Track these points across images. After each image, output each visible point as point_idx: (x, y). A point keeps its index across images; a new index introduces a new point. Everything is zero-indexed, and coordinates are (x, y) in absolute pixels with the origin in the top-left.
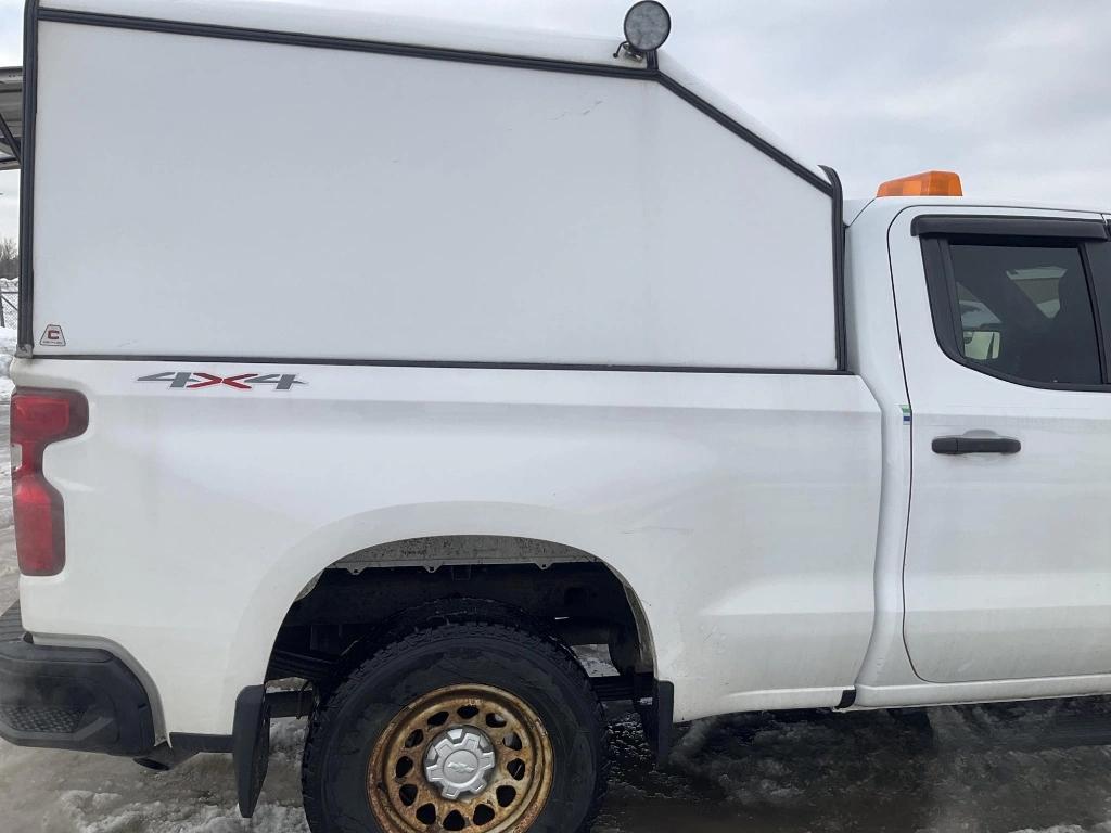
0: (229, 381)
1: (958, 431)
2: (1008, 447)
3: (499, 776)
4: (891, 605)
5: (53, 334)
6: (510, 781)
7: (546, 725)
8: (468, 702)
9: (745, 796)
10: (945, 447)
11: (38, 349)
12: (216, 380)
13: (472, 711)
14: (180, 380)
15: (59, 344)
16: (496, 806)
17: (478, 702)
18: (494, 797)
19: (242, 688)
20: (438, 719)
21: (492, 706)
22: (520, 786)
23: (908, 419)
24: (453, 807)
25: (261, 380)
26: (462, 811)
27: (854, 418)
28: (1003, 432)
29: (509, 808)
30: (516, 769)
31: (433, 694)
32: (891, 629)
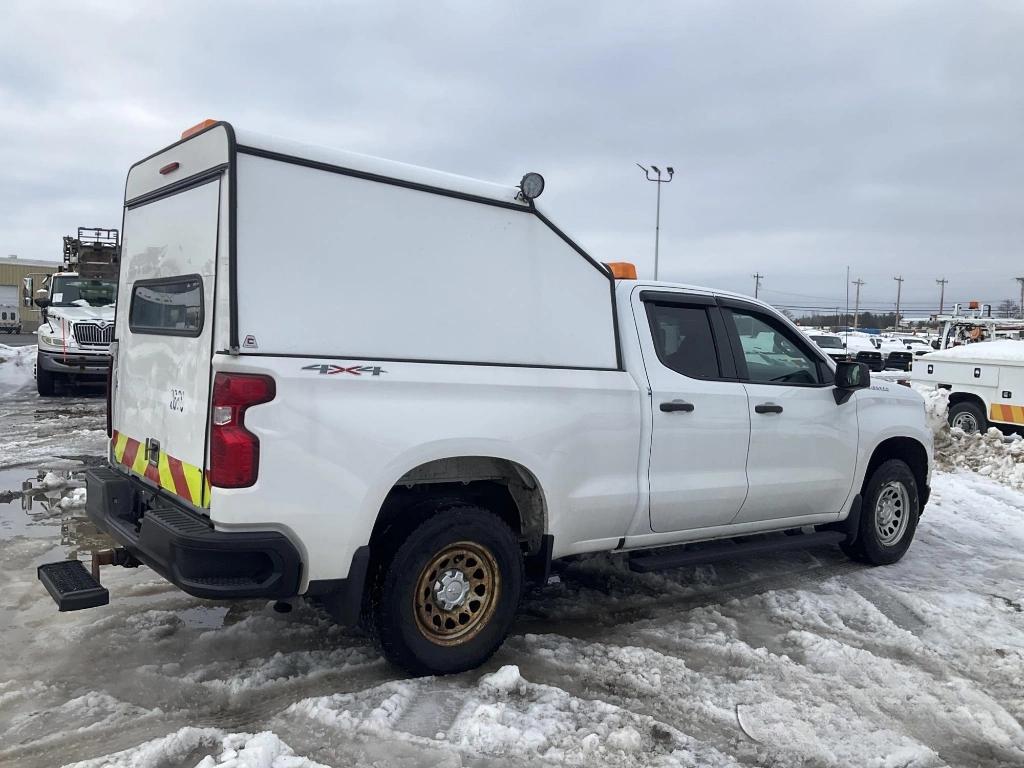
0: (349, 370)
1: (669, 400)
2: (689, 408)
3: (469, 596)
4: (644, 490)
5: (250, 340)
6: (477, 598)
7: (498, 562)
8: (460, 552)
9: (558, 614)
10: (667, 408)
11: (242, 350)
12: (342, 370)
13: (461, 557)
14: (324, 369)
15: (254, 347)
16: (470, 613)
17: (465, 552)
18: (468, 608)
19: (357, 548)
20: (444, 564)
21: (471, 555)
22: (481, 599)
23: (650, 394)
24: (448, 616)
25: (364, 370)
26: (453, 618)
27: (630, 393)
28: (687, 401)
29: (477, 613)
30: (480, 591)
31: (447, 547)
32: (644, 502)
